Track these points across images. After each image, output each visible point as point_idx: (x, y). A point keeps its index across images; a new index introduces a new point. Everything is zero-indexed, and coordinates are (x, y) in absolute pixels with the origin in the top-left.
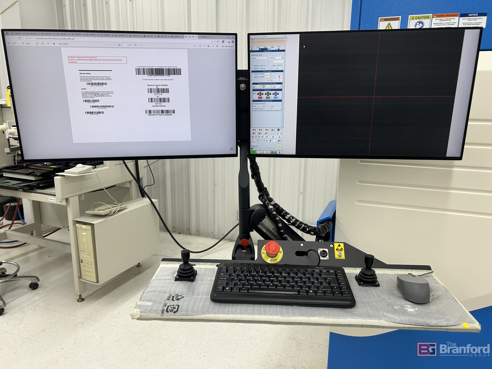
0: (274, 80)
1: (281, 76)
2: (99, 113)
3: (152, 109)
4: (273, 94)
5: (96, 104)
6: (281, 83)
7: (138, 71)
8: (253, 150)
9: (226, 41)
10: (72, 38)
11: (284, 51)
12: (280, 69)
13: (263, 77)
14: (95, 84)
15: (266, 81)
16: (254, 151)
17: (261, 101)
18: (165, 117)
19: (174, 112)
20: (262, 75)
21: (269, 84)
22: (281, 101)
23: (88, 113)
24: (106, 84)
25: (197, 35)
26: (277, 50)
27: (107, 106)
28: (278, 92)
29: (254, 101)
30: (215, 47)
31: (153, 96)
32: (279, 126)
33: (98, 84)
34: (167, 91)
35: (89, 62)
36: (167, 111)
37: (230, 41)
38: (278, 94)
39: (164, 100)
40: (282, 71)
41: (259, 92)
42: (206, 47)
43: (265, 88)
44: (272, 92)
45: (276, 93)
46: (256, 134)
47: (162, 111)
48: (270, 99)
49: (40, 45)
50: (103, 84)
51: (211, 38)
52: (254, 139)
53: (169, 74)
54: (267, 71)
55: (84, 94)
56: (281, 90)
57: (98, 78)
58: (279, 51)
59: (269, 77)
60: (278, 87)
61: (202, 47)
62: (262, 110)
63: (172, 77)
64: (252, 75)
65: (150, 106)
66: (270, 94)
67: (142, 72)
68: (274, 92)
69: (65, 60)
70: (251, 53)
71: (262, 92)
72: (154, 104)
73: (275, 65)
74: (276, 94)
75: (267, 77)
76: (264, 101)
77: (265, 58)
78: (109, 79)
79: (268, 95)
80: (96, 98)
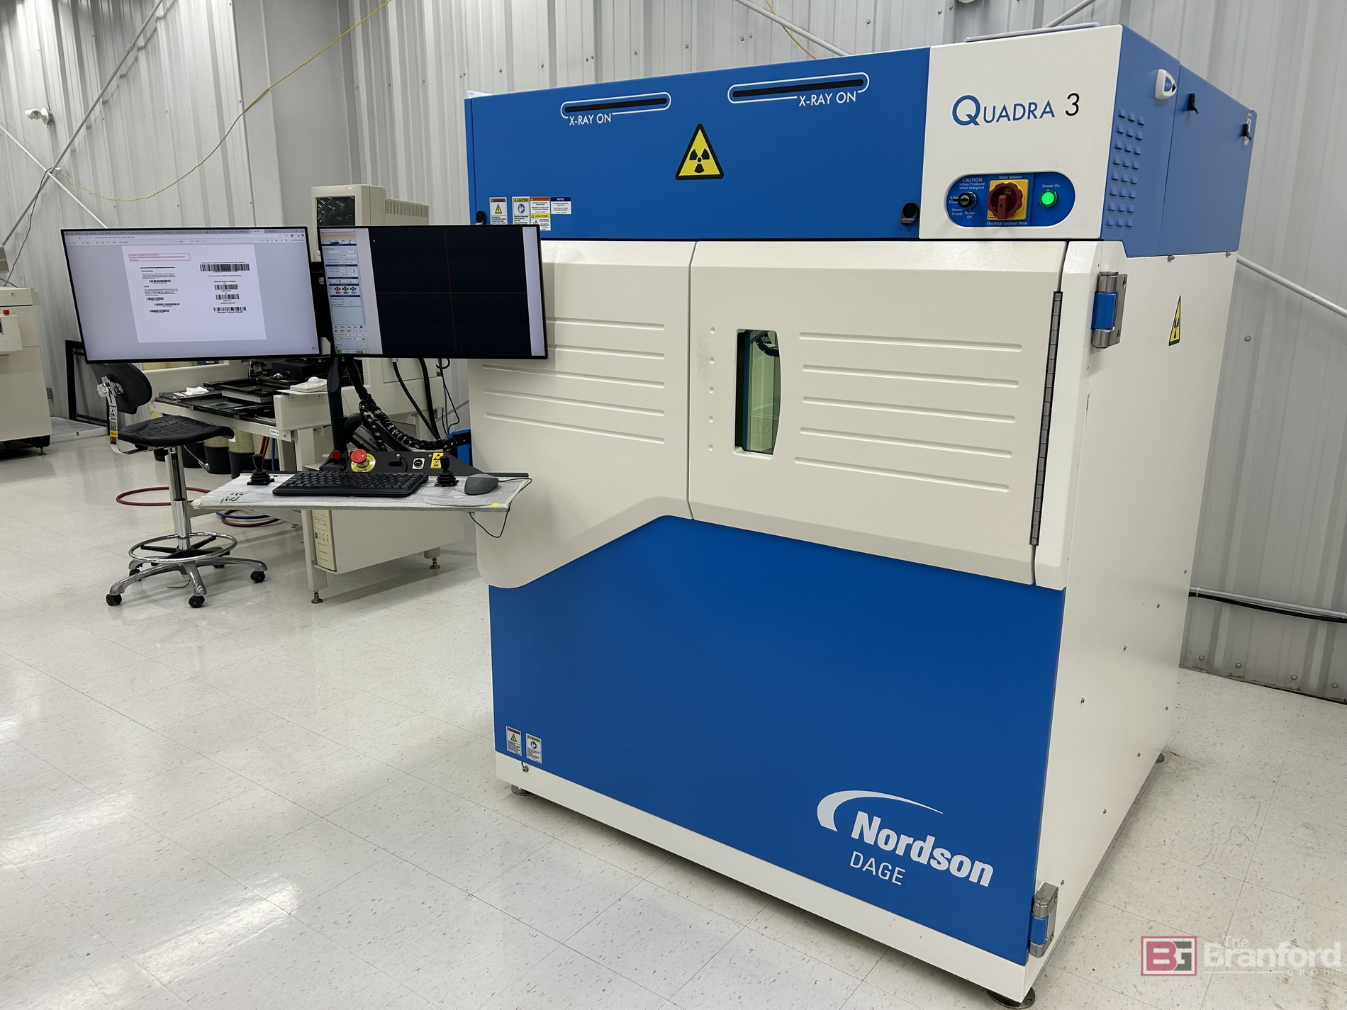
0: (350, 275)
1: (356, 271)
2: (165, 311)
3: (221, 306)
4: (351, 289)
5: (160, 302)
6: (357, 278)
7: (203, 268)
8: (337, 349)
9: (295, 234)
10: (133, 236)
11: (355, 245)
12: (354, 263)
14: (158, 281)
15: (342, 276)
17: (339, 296)
18: (235, 314)
19: (245, 309)
20: (337, 270)
21: (344, 278)
22: (359, 296)
23: (152, 311)
24: (170, 281)
25: (263, 230)
27: (172, 304)
28: (355, 287)
29: (331, 296)
30: (284, 241)
31: (220, 292)
32: (362, 323)
33: (162, 281)
34: (236, 287)
35: (151, 259)
36: (238, 309)
37: (300, 234)
38: (355, 289)
39: (233, 297)
40: (356, 265)
41: (335, 287)
42: (274, 242)
43: (341, 283)
46: (339, 331)
47: (232, 309)
48: (349, 294)
49: (100, 244)
50: (166, 281)
51: (279, 232)
52: (338, 337)
53: (236, 270)
54: (342, 266)
55: (147, 292)
56: (358, 285)
57: (161, 275)
58: (350, 245)
59: (344, 272)
60: (354, 281)
61: (270, 242)
62: (341, 306)
63: (240, 272)
64: (327, 269)
65: (219, 304)
66: (347, 289)
67: (207, 268)
68: (351, 287)
69: (126, 258)
70: (323, 247)
71: (339, 287)
72: (222, 301)
73: (348, 259)
74: (353, 289)
75: (342, 272)
76: (343, 296)
77: (337, 252)
78: (172, 275)
80: (160, 296)
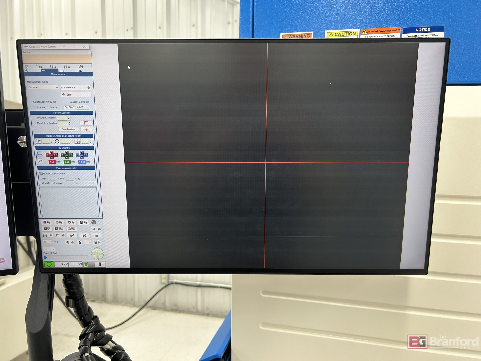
0: (76, 129)
1: (90, 123)
4: (78, 155)
6: (90, 136)
8: (47, 260)
11: (91, 74)
12: (86, 108)
13: (53, 123)
15: (60, 131)
16: (49, 262)
17: (54, 168)
20: (52, 121)
21: (66, 136)
22: (93, 168)
26: (77, 73)
29: (40, 168)
32: (95, 215)
38: (86, 156)
40: (91, 113)
43: (60, 144)
44: (75, 152)
45: (82, 153)
46: (51, 230)
48: (73, 164)
52: (49, 239)
54: (62, 113)
56: (91, 148)
58: (80, 74)
59: (66, 124)
62: (57, 185)
64: (33, 120)
66: (71, 155)
68: (78, 152)
70: (27, 78)
71: (55, 152)
73: (75, 102)
74: (82, 156)
75: (62, 124)
76: (61, 168)
77: (54, 87)
79: (67, 158)
